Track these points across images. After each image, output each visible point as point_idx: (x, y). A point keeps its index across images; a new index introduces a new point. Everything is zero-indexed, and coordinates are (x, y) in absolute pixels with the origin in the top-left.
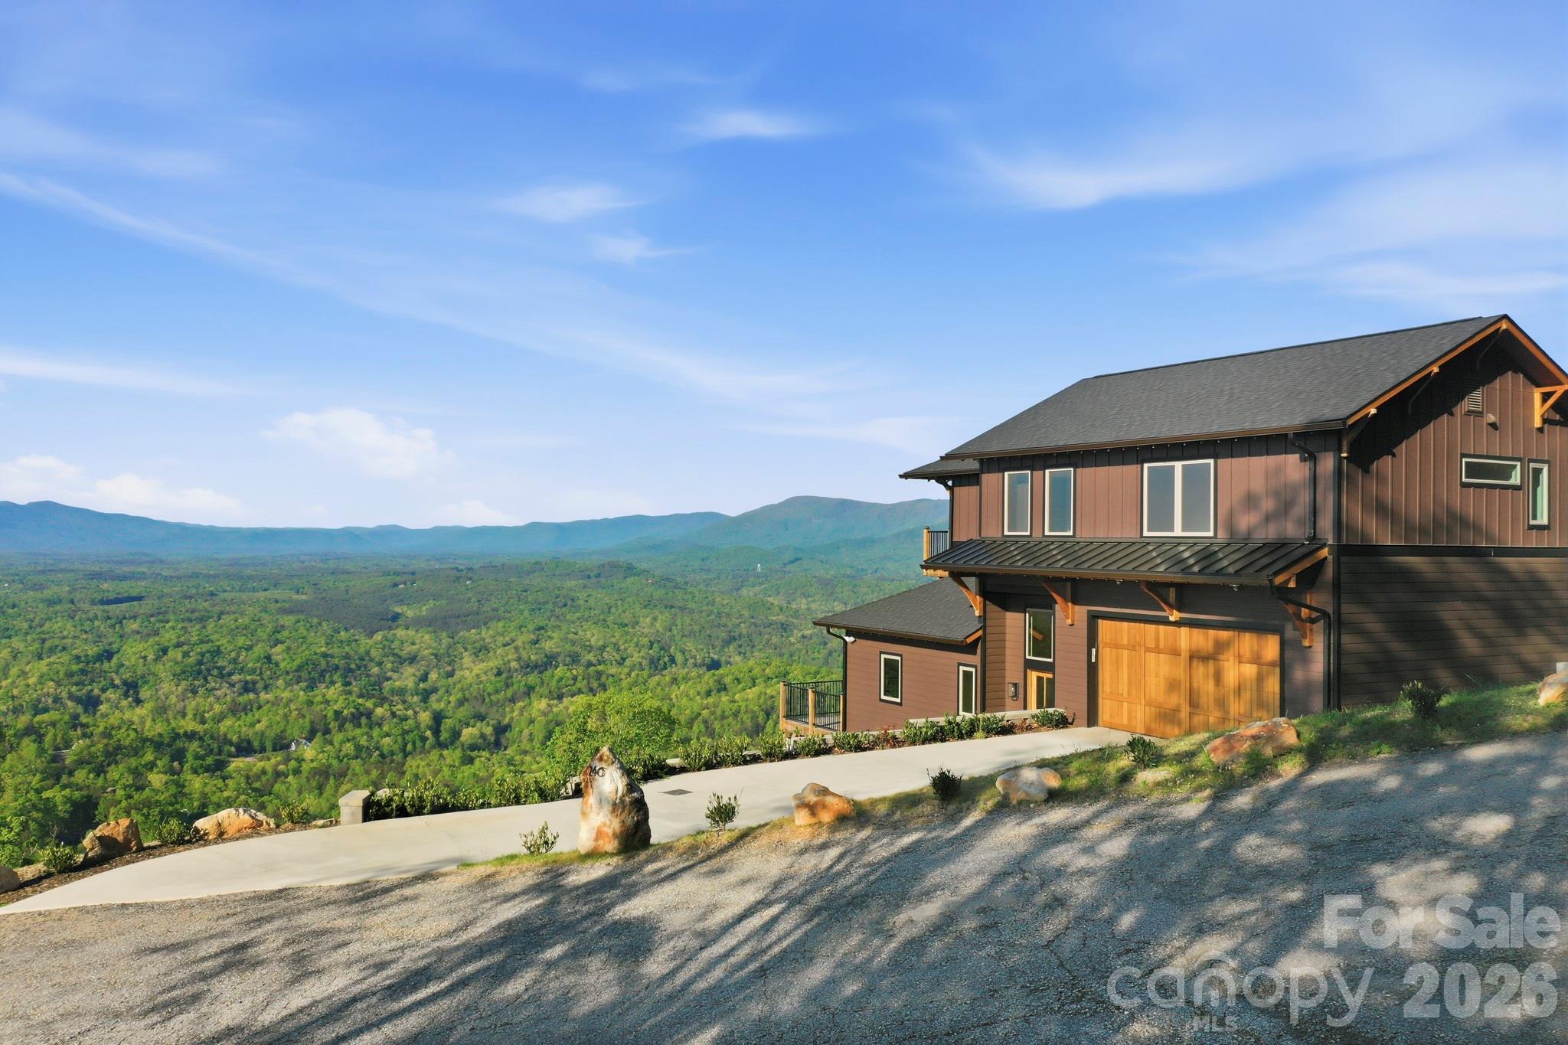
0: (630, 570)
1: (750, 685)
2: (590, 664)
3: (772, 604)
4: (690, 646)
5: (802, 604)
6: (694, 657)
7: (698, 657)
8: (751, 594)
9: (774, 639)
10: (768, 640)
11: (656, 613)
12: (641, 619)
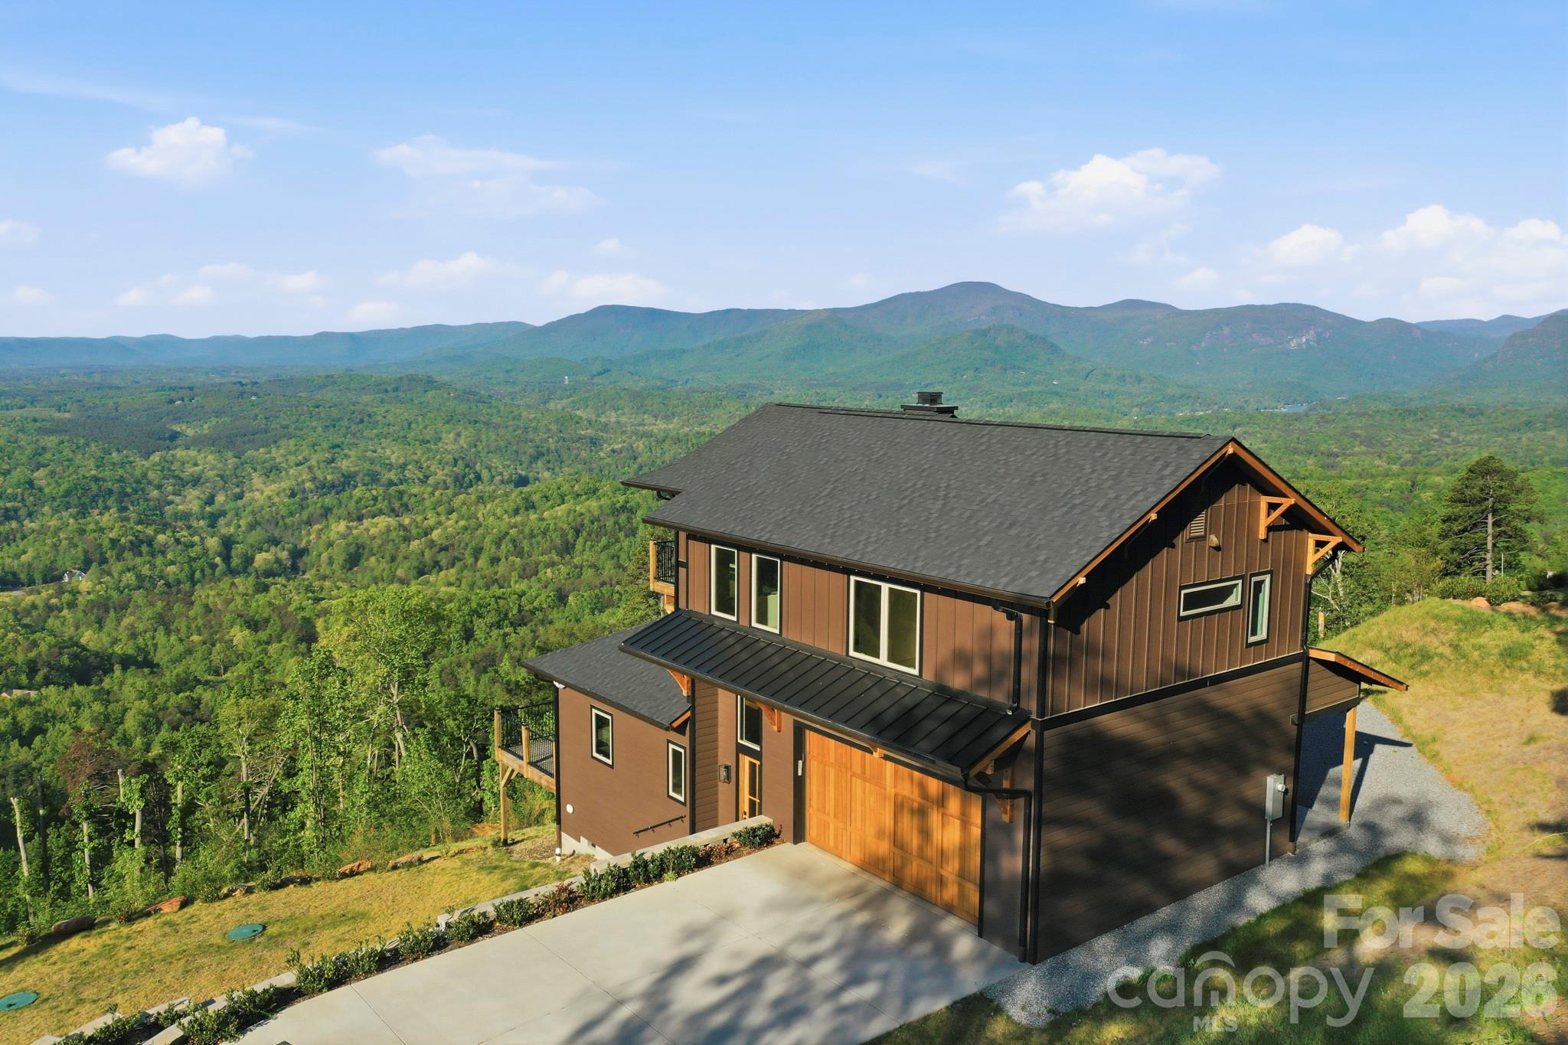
0: (430, 383)
1: (559, 502)
2: (391, 483)
3: (581, 418)
4: (496, 461)
5: (612, 417)
6: (501, 474)
7: (505, 474)
8: (559, 407)
9: (584, 454)
10: (577, 456)
11: (460, 428)
12: (444, 435)
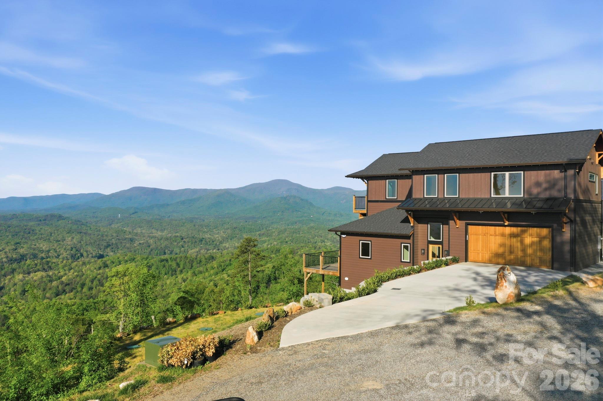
0: (60, 217)
1: (118, 264)
2: (42, 258)
3: (126, 231)
4: (89, 248)
5: (139, 230)
6: (92, 253)
8: (116, 227)
9: (128, 245)
10: (125, 246)
11: (74, 235)
12: (67, 238)
